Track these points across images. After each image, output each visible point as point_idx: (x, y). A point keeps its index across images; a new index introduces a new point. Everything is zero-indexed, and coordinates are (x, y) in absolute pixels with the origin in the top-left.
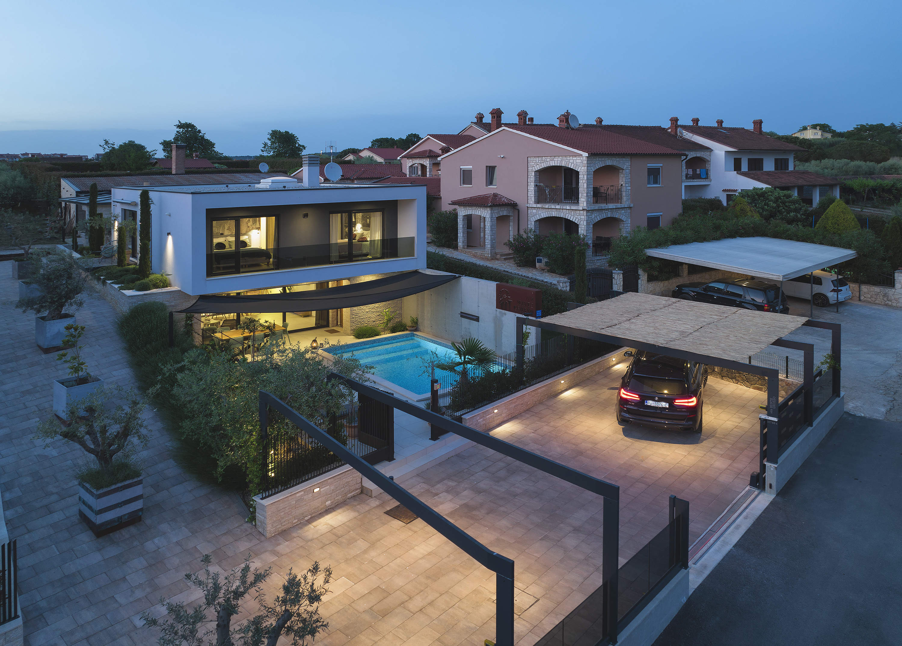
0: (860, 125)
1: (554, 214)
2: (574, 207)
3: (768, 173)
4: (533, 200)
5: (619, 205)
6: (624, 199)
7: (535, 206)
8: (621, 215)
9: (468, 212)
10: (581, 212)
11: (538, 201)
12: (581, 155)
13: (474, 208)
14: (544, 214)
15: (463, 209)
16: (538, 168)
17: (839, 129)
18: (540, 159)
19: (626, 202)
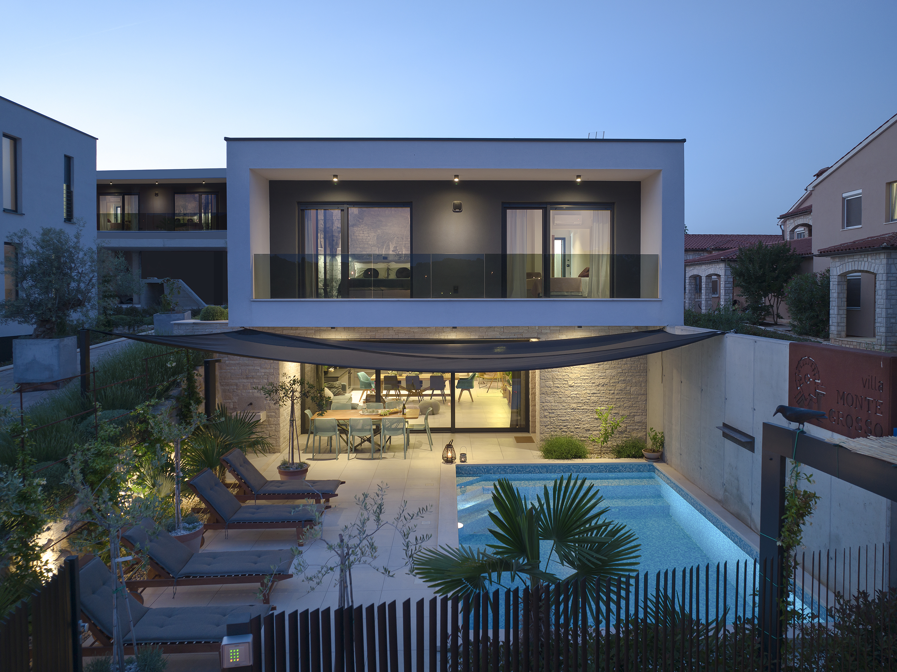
9: (847, 266)
13: (856, 258)
15: (838, 264)
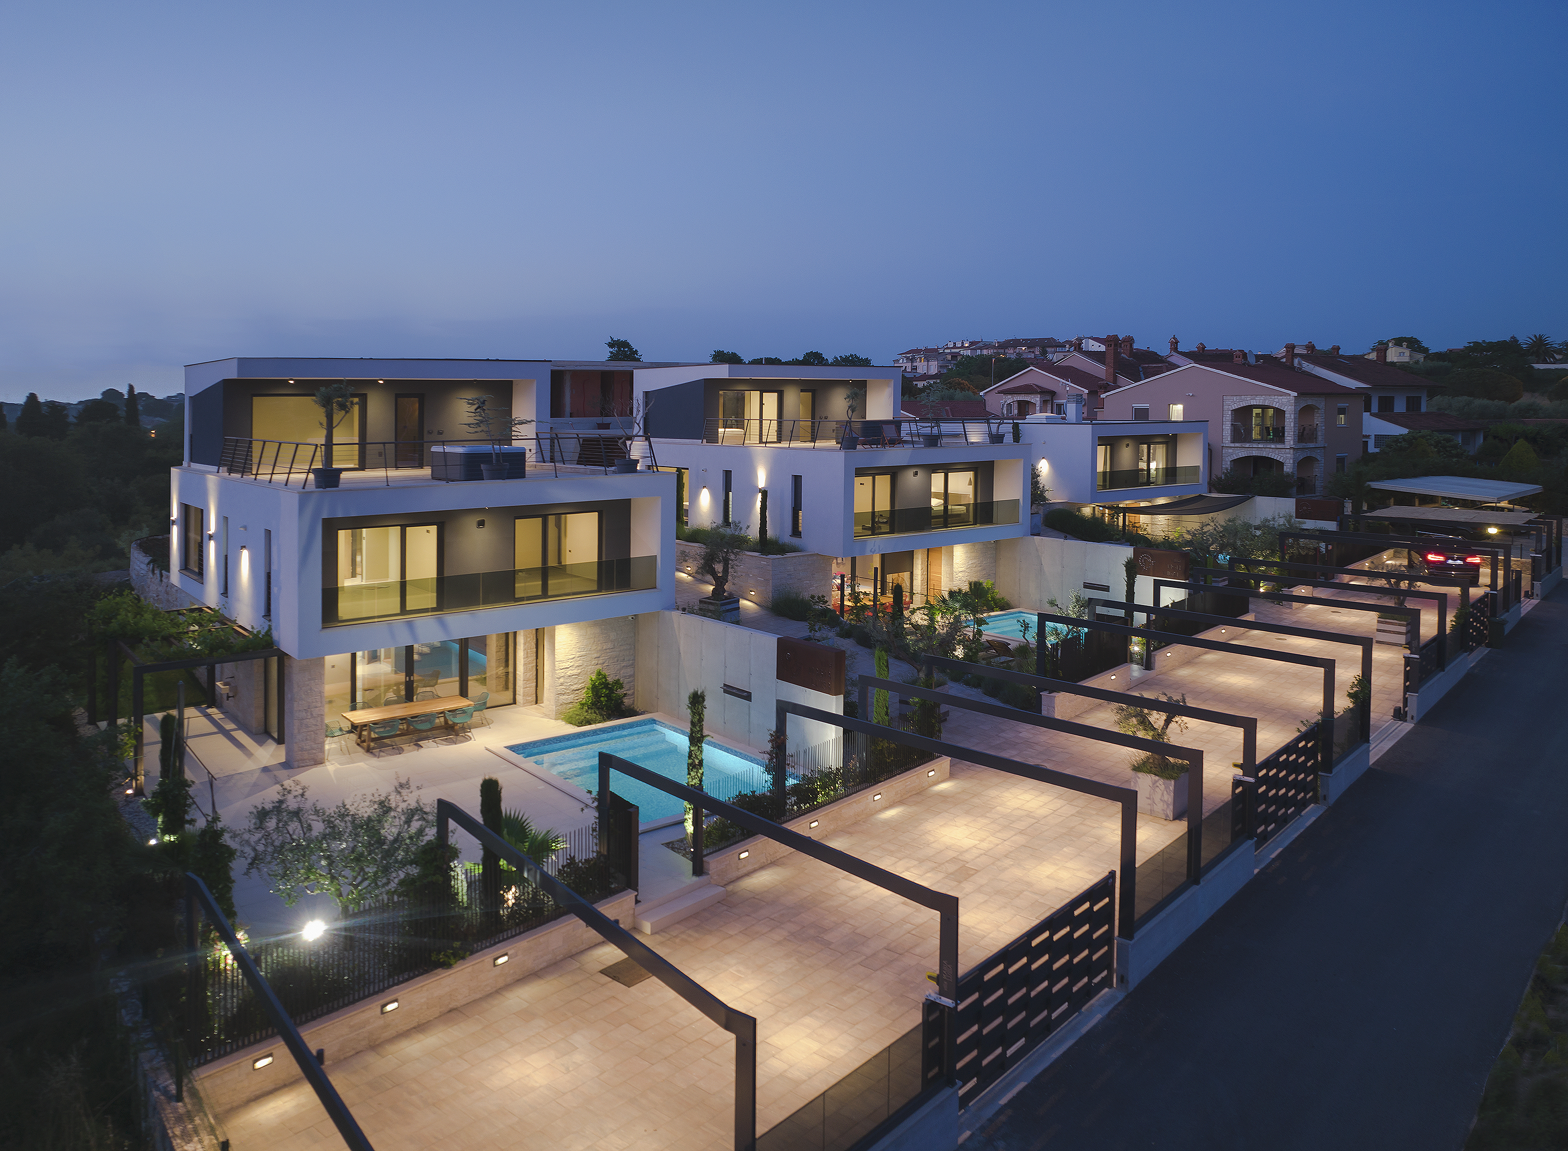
0: (1473, 342)
1: (1255, 453)
2: (1278, 446)
3: (1403, 415)
4: (1229, 439)
5: (1312, 445)
6: (1320, 438)
7: (1232, 445)
8: (1318, 455)
10: (1287, 450)
11: (1233, 441)
12: (1290, 395)
14: (1242, 454)
16: (1236, 407)
17: (1435, 347)
18: (1238, 397)
19: (1321, 441)
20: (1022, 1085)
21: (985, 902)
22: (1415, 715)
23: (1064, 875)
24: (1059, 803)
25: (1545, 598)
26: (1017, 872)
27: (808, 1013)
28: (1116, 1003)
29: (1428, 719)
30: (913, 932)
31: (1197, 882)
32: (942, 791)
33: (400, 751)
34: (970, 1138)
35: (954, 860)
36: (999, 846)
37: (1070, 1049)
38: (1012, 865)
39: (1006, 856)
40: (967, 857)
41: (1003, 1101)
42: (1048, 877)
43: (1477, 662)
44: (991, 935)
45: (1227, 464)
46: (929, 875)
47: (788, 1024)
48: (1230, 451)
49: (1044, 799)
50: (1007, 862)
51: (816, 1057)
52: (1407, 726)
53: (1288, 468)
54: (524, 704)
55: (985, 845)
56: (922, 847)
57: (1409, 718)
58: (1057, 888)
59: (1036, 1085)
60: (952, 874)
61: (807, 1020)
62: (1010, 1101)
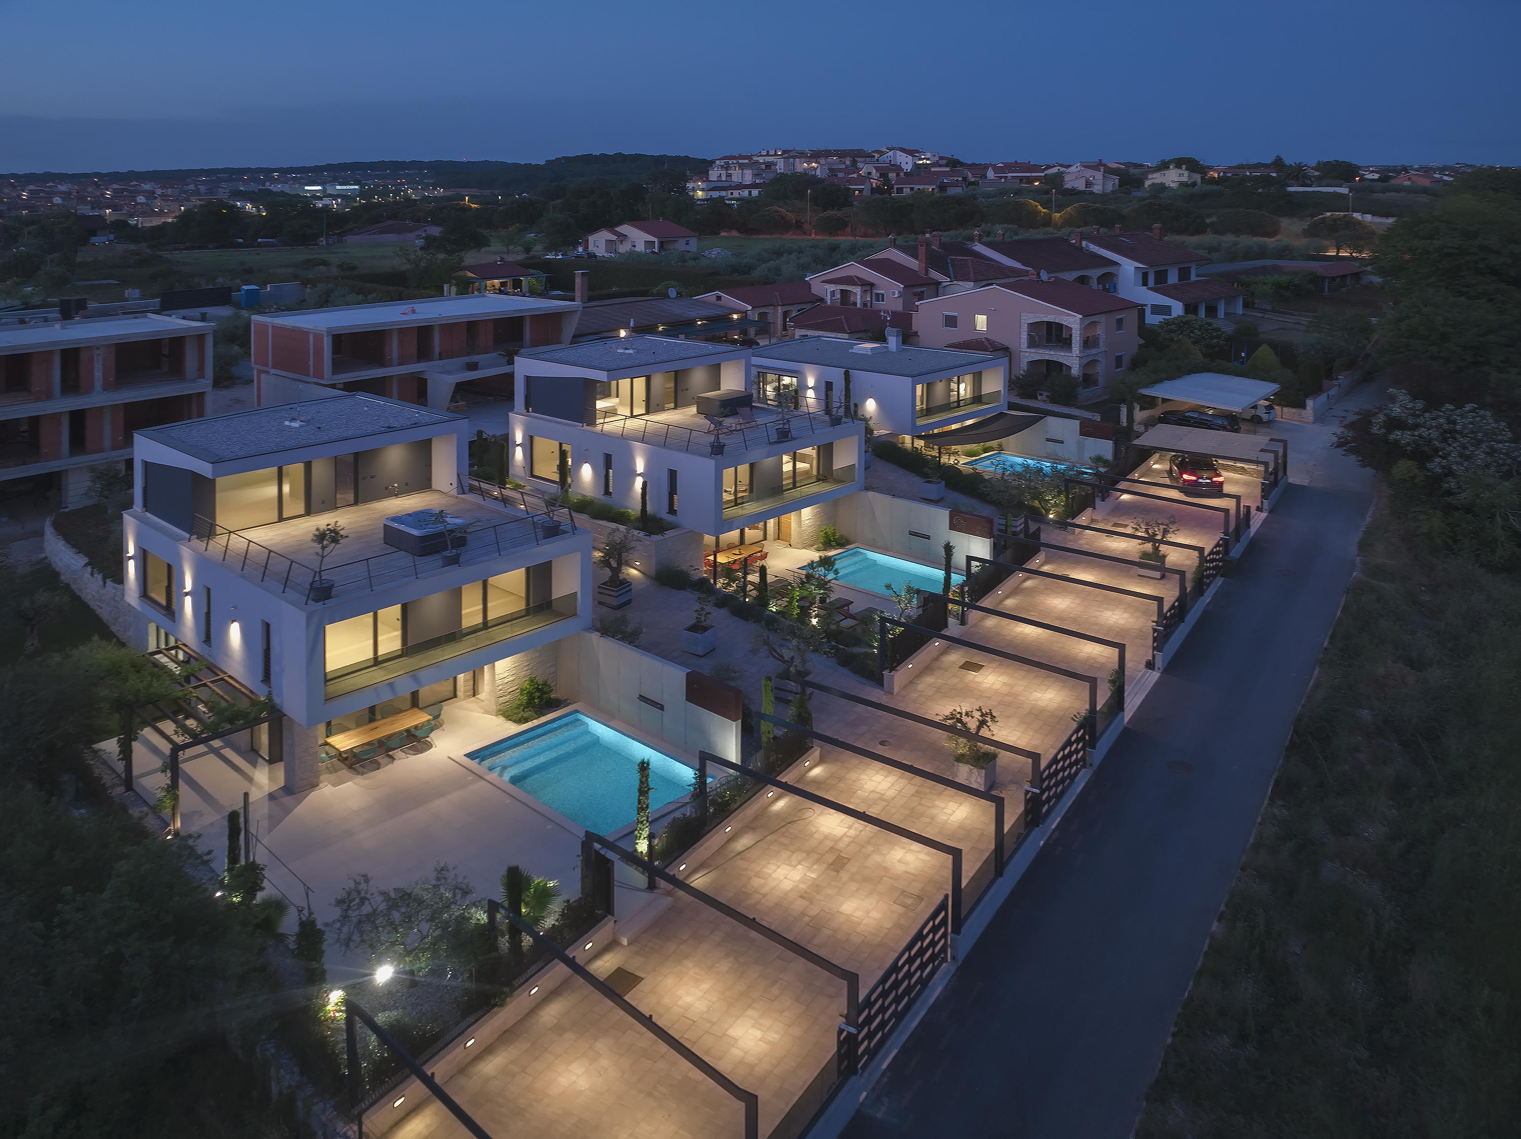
1: (1047, 357)
2: (1066, 353)
3: (1174, 286)
4: (1025, 346)
7: (1028, 350)
8: (1100, 358)
10: (1074, 356)
11: (1030, 346)
12: (1076, 315)
14: (1037, 357)
16: (1031, 321)
18: (1032, 314)
19: (1102, 347)
20: (895, 1052)
21: (858, 890)
22: (1160, 666)
23: (910, 858)
24: (903, 782)
25: (1272, 511)
26: (877, 858)
27: (749, 1006)
28: (951, 975)
29: (1169, 669)
30: (811, 924)
31: (1001, 875)
32: (815, 776)
33: (378, 766)
34: (866, 1097)
35: (832, 850)
36: (862, 833)
37: (923, 1018)
38: (873, 851)
39: (868, 843)
40: (841, 845)
41: (884, 1066)
42: (899, 861)
43: (1212, 597)
44: (864, 922)
45: (1024, 366)
46: (815, 867)
47: (738, 1018)
48: (1027, 354)
49: (891, 779)
50: (870, 848)
51: (761, 1043)
52: (1155, 675)
53: (1075, 371)
54: (465, 699)
55: (852, 833)
56: (807, 838)
57: (1156, 668)
58: (906, 872)
59: (903, 1051)
60: (831, 864)
61: (750, 1012)
62: (888, 1066)
